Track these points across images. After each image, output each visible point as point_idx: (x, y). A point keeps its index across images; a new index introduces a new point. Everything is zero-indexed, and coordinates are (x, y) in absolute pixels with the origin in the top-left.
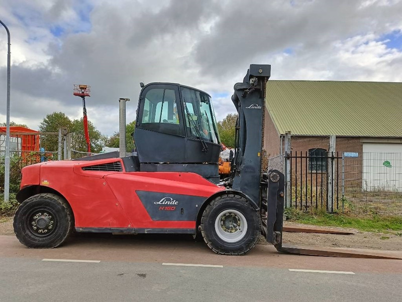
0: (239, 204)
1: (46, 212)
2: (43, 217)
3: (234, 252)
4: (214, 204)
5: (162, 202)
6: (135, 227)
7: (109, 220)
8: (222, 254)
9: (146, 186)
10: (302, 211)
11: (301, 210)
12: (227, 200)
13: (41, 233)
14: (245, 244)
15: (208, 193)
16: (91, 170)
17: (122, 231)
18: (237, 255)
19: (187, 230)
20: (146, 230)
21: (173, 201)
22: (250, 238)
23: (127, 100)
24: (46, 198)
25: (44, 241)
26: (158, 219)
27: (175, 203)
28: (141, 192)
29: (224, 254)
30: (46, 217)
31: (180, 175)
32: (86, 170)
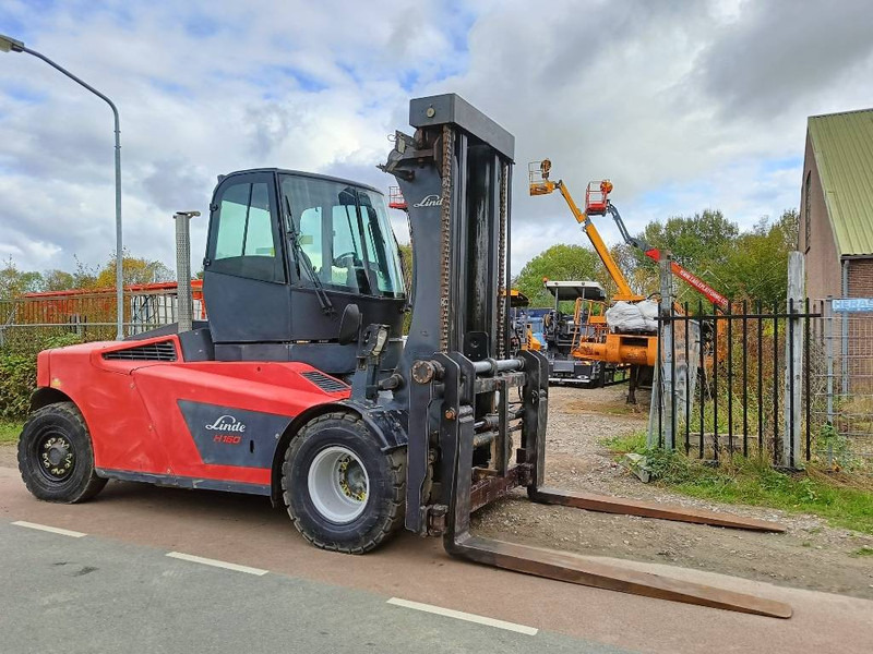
0: (351, 435)
1: (61, 436)
2: (56, 446)
3: (342, 546)
4: (304, 432)
5: (218, 426)
6: (178, 476)
7: (139, 458)
8: (319, 547)
9: (193, 391)
10: (704, 460)
11: (701, 457)
12: (329, 426)
13: (55, 475)
14: (362, 529)
15: (293, 407)
16: (118, 358)
17: (159, 480)
18: (347, 552)
19: (260, 488)
20: (195, 482)
21: (236, 423)
22: (373, 515)
23: (193, 214)
24: (58, 412)
25: (57, 488)
26: (212, 460)
27: (239, 428)
28: (187, 404)
29: (323, 548)
30: (61, 446)
31: (259, 369)
32: (110, 358)
